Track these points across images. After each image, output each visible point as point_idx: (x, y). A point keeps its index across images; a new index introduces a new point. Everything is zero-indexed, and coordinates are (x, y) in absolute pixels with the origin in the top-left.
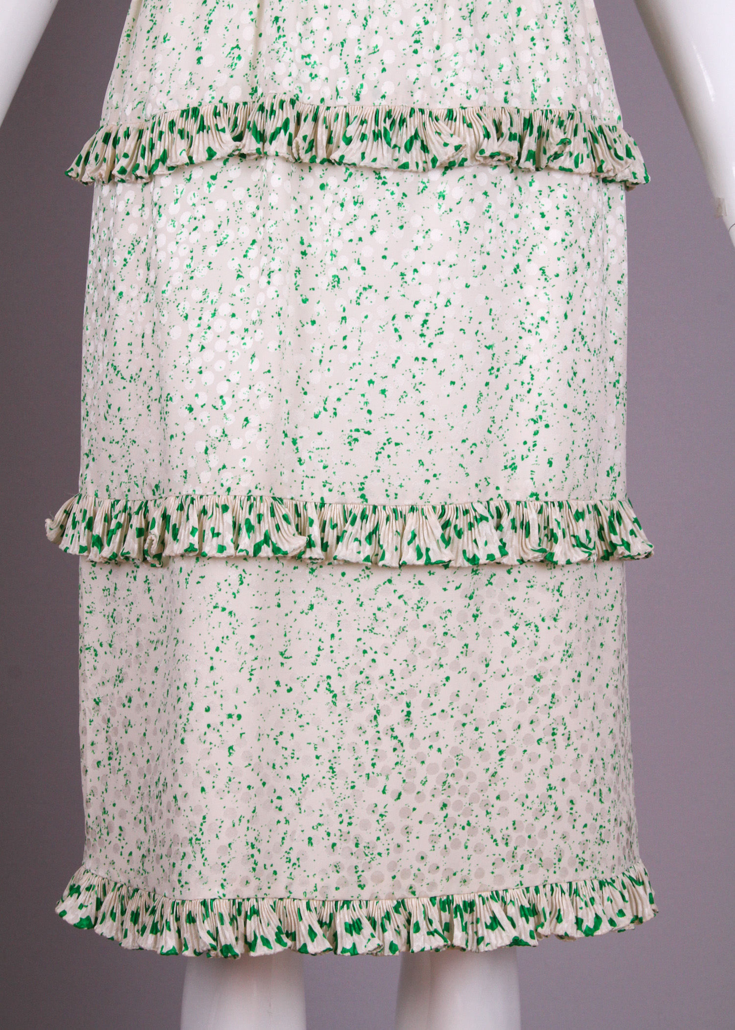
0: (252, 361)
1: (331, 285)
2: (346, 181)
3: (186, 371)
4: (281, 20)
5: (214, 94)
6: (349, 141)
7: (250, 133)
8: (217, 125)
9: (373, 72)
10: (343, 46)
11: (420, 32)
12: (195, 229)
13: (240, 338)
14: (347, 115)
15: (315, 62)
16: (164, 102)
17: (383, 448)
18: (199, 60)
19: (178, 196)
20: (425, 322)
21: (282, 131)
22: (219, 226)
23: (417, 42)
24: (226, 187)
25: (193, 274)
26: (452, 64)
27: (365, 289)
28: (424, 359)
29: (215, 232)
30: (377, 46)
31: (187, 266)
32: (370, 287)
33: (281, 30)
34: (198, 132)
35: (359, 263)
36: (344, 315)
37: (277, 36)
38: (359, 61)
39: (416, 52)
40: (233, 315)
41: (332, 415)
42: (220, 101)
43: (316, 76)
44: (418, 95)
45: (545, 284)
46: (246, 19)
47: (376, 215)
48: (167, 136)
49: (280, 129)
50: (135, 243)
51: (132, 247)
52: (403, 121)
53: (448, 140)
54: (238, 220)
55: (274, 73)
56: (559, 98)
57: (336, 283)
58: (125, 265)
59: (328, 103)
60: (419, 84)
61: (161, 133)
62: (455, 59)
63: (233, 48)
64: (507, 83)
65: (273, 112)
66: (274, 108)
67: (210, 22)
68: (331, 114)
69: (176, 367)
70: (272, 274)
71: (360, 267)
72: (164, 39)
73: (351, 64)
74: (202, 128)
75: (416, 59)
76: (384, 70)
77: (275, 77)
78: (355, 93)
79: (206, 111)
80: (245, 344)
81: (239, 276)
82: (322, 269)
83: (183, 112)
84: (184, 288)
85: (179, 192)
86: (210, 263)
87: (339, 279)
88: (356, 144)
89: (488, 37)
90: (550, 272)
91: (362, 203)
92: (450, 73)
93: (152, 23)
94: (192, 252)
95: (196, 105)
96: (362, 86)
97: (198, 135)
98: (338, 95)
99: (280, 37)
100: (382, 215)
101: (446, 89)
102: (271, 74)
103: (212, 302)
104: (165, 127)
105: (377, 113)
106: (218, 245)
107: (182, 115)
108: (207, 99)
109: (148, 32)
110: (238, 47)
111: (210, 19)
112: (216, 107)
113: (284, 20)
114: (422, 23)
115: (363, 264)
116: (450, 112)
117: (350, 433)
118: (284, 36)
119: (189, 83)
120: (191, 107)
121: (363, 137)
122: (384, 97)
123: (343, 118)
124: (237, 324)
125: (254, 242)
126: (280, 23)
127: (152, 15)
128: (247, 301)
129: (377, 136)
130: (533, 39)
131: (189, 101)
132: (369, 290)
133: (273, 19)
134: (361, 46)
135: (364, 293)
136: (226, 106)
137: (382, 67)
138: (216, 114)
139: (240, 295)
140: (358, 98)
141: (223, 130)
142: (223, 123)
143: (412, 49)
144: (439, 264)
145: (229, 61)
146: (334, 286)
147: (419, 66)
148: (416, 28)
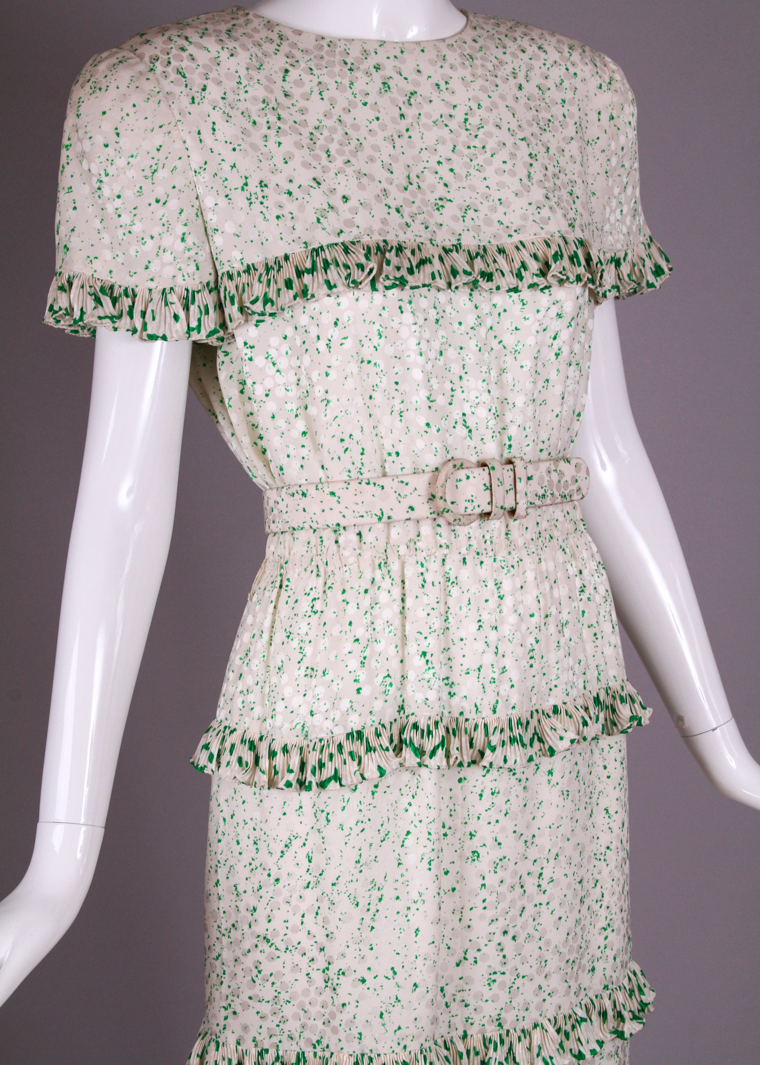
0: (417, 935)
1: (470, 859)
2: (484, 776)
3: (358, 950)
4: (428, 655)
5: (374, 718)
6: (493, 749)
7: (408, 749)
8: (381, 745)
9: (504, 689)
10: (480, 671)
11: (534, 650)
12: (362, 831)
13: (404, 916)
14: (486, 726)
15: (453, 683)
16: (331, 727)
17: (514, 983)
18: (359, 690)
19: (345, 804)
20: (541, 874)
21: (440, 748)
22: (382, 825)
23: (532, 658)
24: (385, 792)
25: (362, 868)
26: (555, 670)
27: (501, 860)
28: (540, 904)
29: (379, 830)
30: (505, 667)
31: (356, 862)
32: (505, 857)
33: (429, 663)
34: (366, 753)
35: (496, 841)
36: (483, 882)
37: (427, 668)
38: (494, 682)
39: (531, 666)
40: (398, 898)
41: (473, 963)
42: (380, 723)
43: (454, 694)
44: (534, 701)
45: (609, 821)
46: (392, 651)
47: (509, 800)
48: (338, 759)
49: (438, 746)
50: (292, 838)
51: (289, 841)
52: (528, 723)
53: (563, 733)
54: (395, 817)
55: (427, 699)
56: (614, 677)
57: (476, 858)
58: (281, 856)
59: (466, 715)
60: (535, 690)
61: (331, 756)
62: (557, 666)
63: (385, 677)
64: (584, 674)
65: (429, 732)
66: (431, 729)
67: (365, 658)
68: (470, 725)
69: (348, 947)
70: (432, 862)
71: (496, 843)
72: (324, 673)
73: (487, 685)
74: (369, 749)
75: (533, 671)
76: (512, 686)
77: (427, 702)
78: (492, 707)
79: (369, 733)
80: (408, 920)
81: (399, 864)
82: (461, 845)
83: (348, 735)
84: (354, 880)
85: (346, 800)
86: (376, 857)
87: (479, 854)
88: (499, 750)
89: (570, 640)
90: (612, 811)
91: (499, 792)
92: (554, 677)
93: (301, 655)
94: (360, 850)
95: (360, 728)
96: (497, 701)
97: (366, 756)
98: (477, 710)
99: (429, 668)
100: (513, 798)
101: (551, 690)
102: (424, 699)
103: (379, 889)
104: (334, 749)
105: (510, 721)
106: (382, 841)
107: (348, 738)
108: (369, 723)
109: (299, 662)
110: (389, 676)
111: (365, 655)
112: (376, 729)
113: (432, 655)
114: (534, 642)
115: (499, 841)
116: (555, 707)
117: (490, 977)
118: (433, 668)
119: (350, 710)
120: (355, 730)
121: (503, 744)
122: (514, 707)
123: (481, 729)
124: (401, 905)
125: (408, 833)
126: (428, 657)
127: (301, 648)
128: (407, 883)
129: (513, 740)
130: (595, 634)
131: (352, 725)
132: (504, 860)
133: (421, 653)
134: (494, 670)
135: (500, 863)
136: (383, 726)
137: (511, 684)
138: (378, 735)
139: (401, 880)
140: (494, 712)
141: (387, 749)
142: (385, 742)
143: (529, 664)
144: (550, 827)
145: (383, 688)
146: (474, 860)
147: (534, 676)
148: (530, 647)
